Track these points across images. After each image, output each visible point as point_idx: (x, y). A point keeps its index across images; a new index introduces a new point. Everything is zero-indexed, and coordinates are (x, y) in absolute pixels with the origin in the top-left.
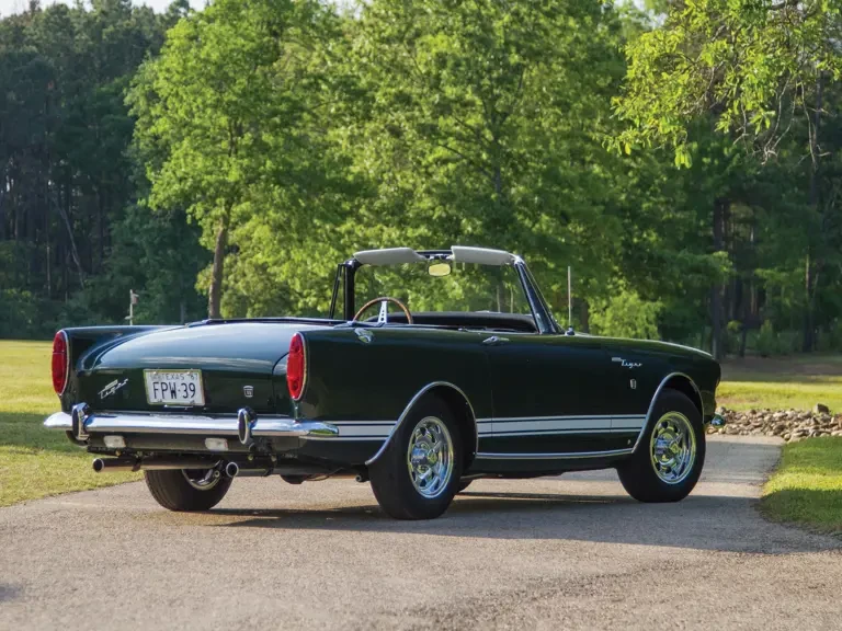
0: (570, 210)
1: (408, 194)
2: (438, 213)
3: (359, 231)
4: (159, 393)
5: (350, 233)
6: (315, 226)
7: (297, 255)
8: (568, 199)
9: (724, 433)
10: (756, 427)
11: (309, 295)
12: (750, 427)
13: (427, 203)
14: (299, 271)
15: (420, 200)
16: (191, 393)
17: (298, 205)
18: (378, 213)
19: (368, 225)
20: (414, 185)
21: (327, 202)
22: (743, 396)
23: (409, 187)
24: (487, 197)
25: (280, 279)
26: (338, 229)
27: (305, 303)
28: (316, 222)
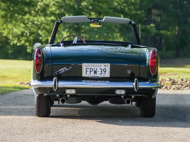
0: (101, 11)
1: (47, 6)
2: (58, 12)
3: (31, 18)
4: (88, 73)
5: (28, 19)
6: (16, 17)
7: (10, 26)
8: (101, 7)
9: (174, 89)
10: (186, 86)
11: (14, 40)
12: (184, 86)
13: (54, 9)
14: (11, 32)
15: (51, 7)
16: (103, 72)
17: (10, 9)
18: (37, 12)
19: (34, 16)
20: (49, 2)
21: (20, 8)
22: (171, 73)
23: (48, 3)
24: (74, 6)
25: (5, 35)
26: (24, 17)
27: (13, 43)
28: (16, 15)
